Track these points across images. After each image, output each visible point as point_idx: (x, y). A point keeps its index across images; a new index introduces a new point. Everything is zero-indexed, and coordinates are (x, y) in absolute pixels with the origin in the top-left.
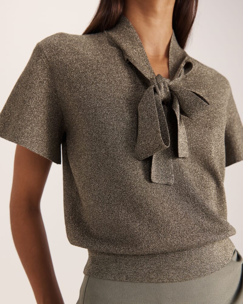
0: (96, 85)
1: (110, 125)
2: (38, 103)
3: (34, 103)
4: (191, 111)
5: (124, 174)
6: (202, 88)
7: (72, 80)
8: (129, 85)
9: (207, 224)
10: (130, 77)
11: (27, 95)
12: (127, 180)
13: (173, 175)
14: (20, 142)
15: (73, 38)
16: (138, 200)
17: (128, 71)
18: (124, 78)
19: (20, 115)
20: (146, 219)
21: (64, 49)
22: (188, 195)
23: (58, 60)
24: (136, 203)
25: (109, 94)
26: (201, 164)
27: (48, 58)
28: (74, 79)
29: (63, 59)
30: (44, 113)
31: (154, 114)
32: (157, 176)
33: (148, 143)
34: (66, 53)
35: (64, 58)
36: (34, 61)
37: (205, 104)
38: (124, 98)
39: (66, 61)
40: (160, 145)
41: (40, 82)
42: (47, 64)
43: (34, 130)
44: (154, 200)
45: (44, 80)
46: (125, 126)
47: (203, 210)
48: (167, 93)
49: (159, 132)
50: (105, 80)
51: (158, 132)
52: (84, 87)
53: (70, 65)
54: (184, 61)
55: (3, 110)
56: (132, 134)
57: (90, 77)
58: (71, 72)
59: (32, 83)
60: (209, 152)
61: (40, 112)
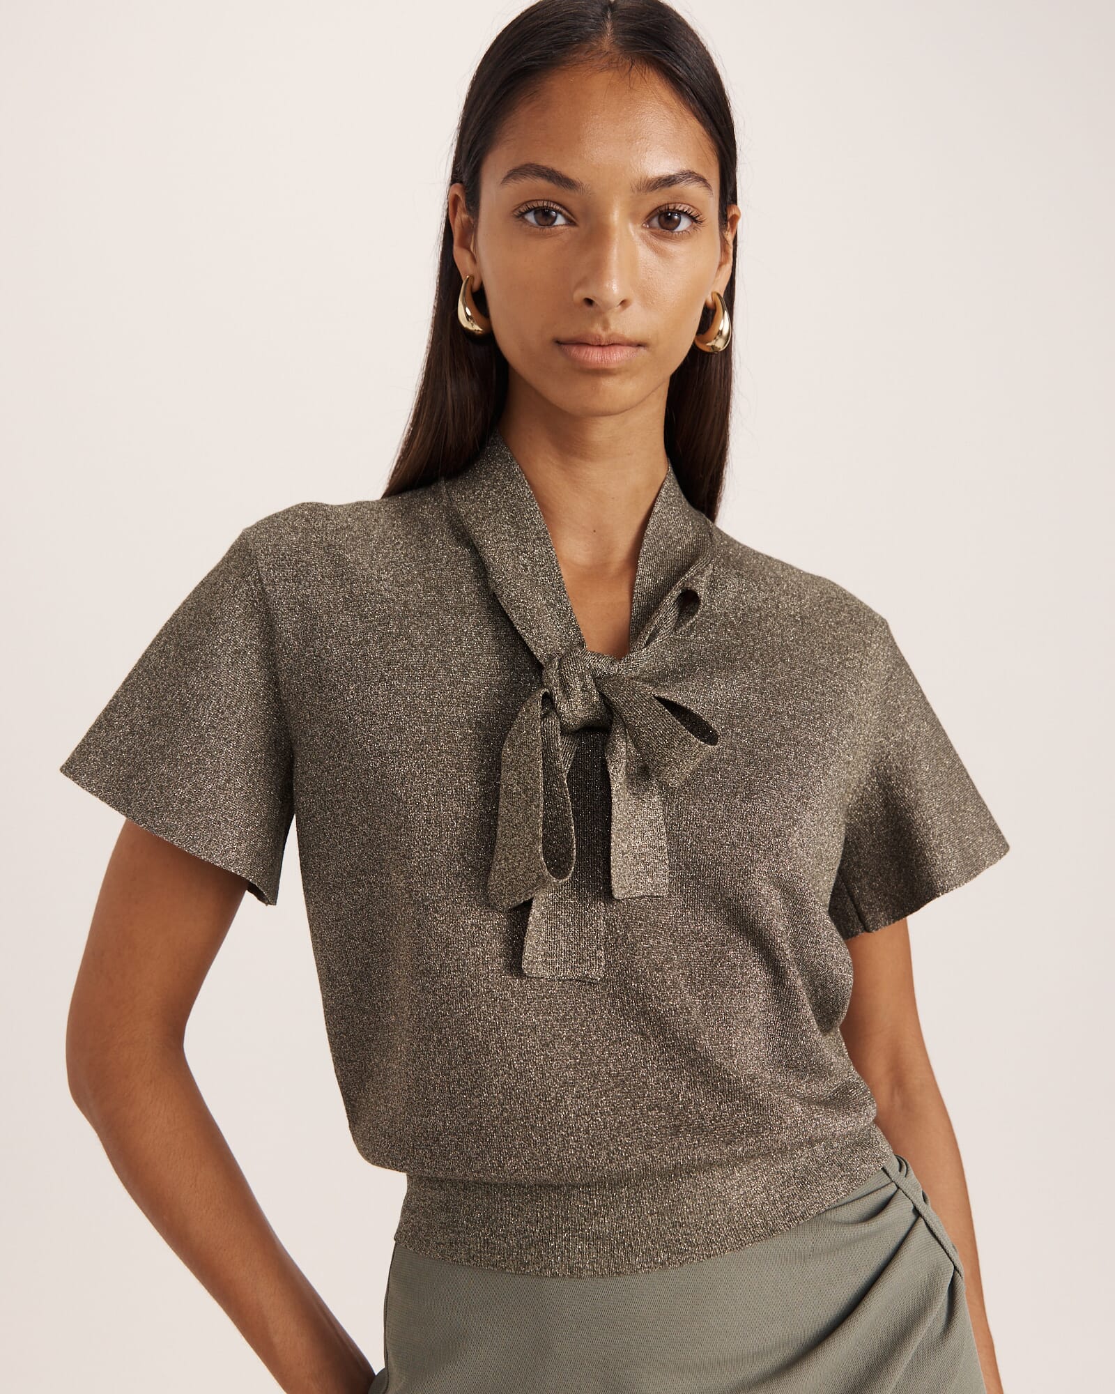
0: (391, 685)
1: (419, 807)
2: (222, 713)
3: (210, 714)
4: (659, 762)
5: (446, 954)
6: (737, 663)
7: (327, 664)
8: (491, 676)
9: (703, 1105)
10: (499, 651)
11: (193, 686)
12: (455, 971)
13: (600, 954)
14: (157, 826)
15: (347, 522)
16: (478, 1031)
17: (497, 629)
18: (479, 655)
19: (168, 746)
20: (496, 1088)
21: (315, 565)
22: (644, 1013)
23: (294, 598)
24: (472, 1039)
25: (425, 713)
26: (717, 911)
27: (266, 585)
28: (333, 660)
29: (308, 596)
30: (238, 742)
31: (535, 781)
32: (551, 956)
33: (513, 868)
34: (319, 578)
35: (312, 593)
36: (226, 587)
37: (696, 743)
38: (468, 721)
39: (317, 603)
40: (539, 877)
41: (235, 652)
42: (260, 600)
43: (203, 792)
44: (521, 1035)
45: (246, 646)
46: (462, 812)
47: (691, 1062)
48: (593, 705)
49: (539, 839)
50: (416, 669)
51: (535, 836)
52: (357, 690)
53: (325, 618)
54: (679, 584)
55: (106, 709)
56: (483, 832)
57: (375, 659)
58: (327, 638)
59: (211, 653)
60: (740, 876)
61: (225, 739)
